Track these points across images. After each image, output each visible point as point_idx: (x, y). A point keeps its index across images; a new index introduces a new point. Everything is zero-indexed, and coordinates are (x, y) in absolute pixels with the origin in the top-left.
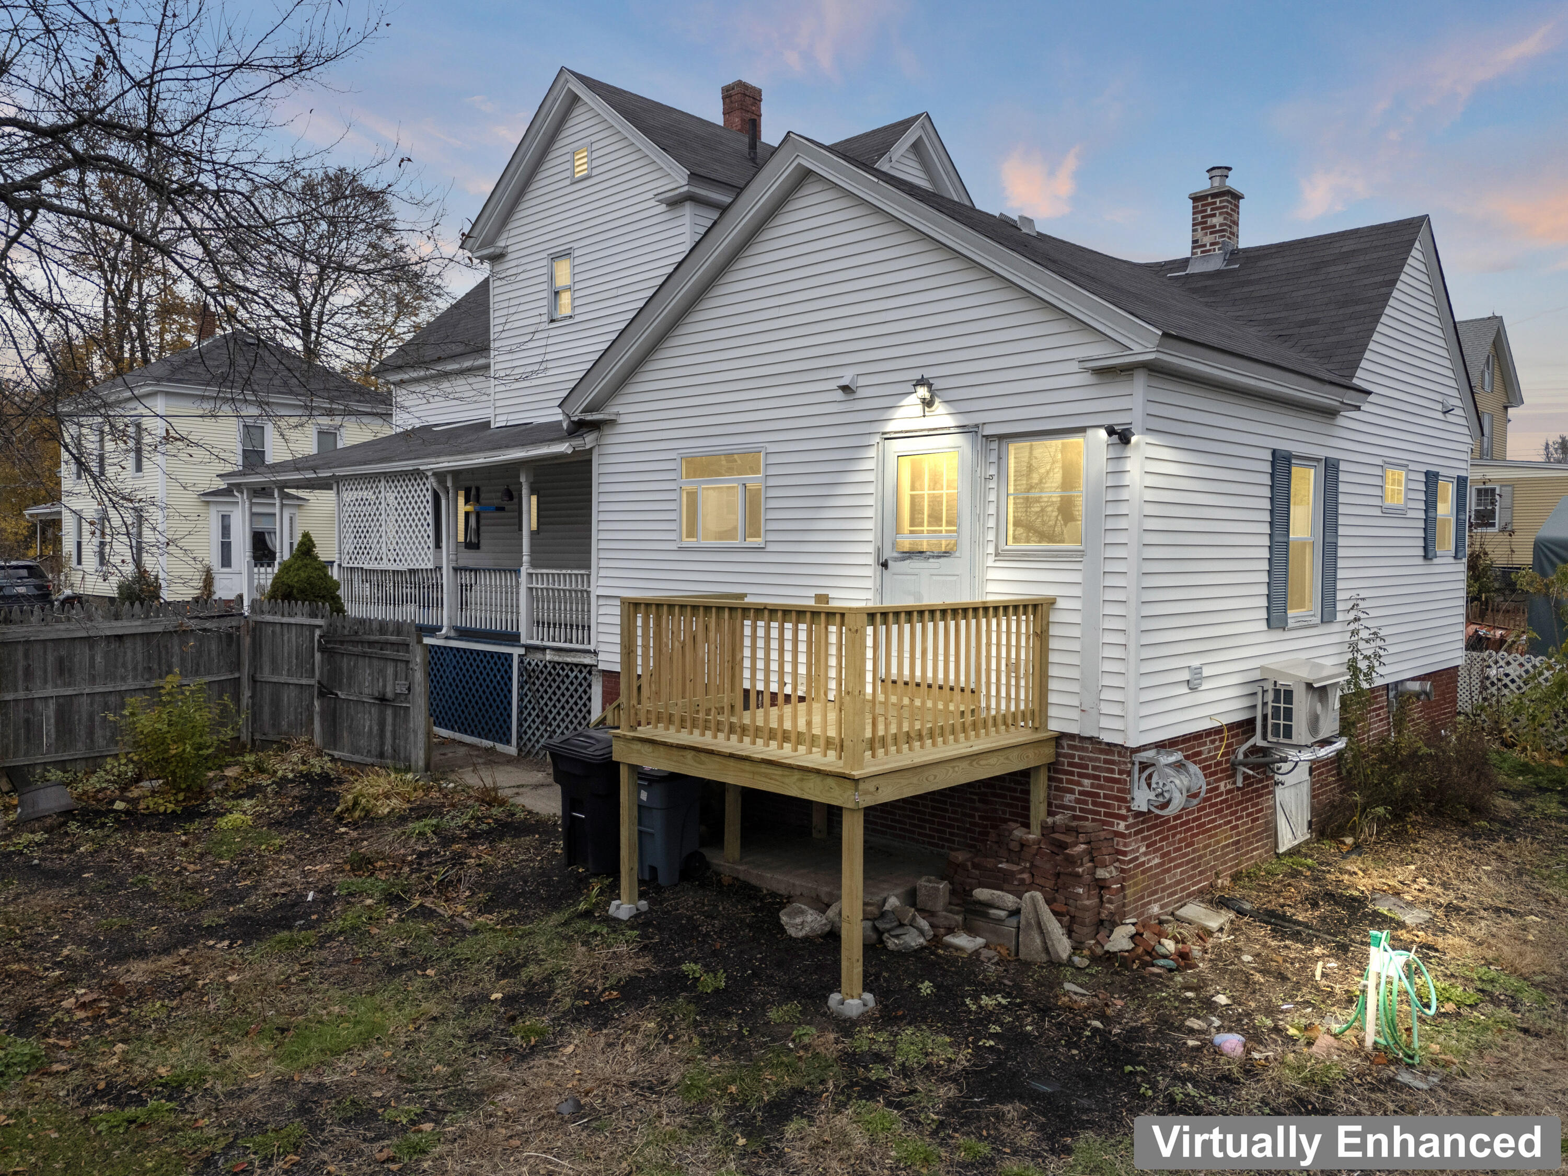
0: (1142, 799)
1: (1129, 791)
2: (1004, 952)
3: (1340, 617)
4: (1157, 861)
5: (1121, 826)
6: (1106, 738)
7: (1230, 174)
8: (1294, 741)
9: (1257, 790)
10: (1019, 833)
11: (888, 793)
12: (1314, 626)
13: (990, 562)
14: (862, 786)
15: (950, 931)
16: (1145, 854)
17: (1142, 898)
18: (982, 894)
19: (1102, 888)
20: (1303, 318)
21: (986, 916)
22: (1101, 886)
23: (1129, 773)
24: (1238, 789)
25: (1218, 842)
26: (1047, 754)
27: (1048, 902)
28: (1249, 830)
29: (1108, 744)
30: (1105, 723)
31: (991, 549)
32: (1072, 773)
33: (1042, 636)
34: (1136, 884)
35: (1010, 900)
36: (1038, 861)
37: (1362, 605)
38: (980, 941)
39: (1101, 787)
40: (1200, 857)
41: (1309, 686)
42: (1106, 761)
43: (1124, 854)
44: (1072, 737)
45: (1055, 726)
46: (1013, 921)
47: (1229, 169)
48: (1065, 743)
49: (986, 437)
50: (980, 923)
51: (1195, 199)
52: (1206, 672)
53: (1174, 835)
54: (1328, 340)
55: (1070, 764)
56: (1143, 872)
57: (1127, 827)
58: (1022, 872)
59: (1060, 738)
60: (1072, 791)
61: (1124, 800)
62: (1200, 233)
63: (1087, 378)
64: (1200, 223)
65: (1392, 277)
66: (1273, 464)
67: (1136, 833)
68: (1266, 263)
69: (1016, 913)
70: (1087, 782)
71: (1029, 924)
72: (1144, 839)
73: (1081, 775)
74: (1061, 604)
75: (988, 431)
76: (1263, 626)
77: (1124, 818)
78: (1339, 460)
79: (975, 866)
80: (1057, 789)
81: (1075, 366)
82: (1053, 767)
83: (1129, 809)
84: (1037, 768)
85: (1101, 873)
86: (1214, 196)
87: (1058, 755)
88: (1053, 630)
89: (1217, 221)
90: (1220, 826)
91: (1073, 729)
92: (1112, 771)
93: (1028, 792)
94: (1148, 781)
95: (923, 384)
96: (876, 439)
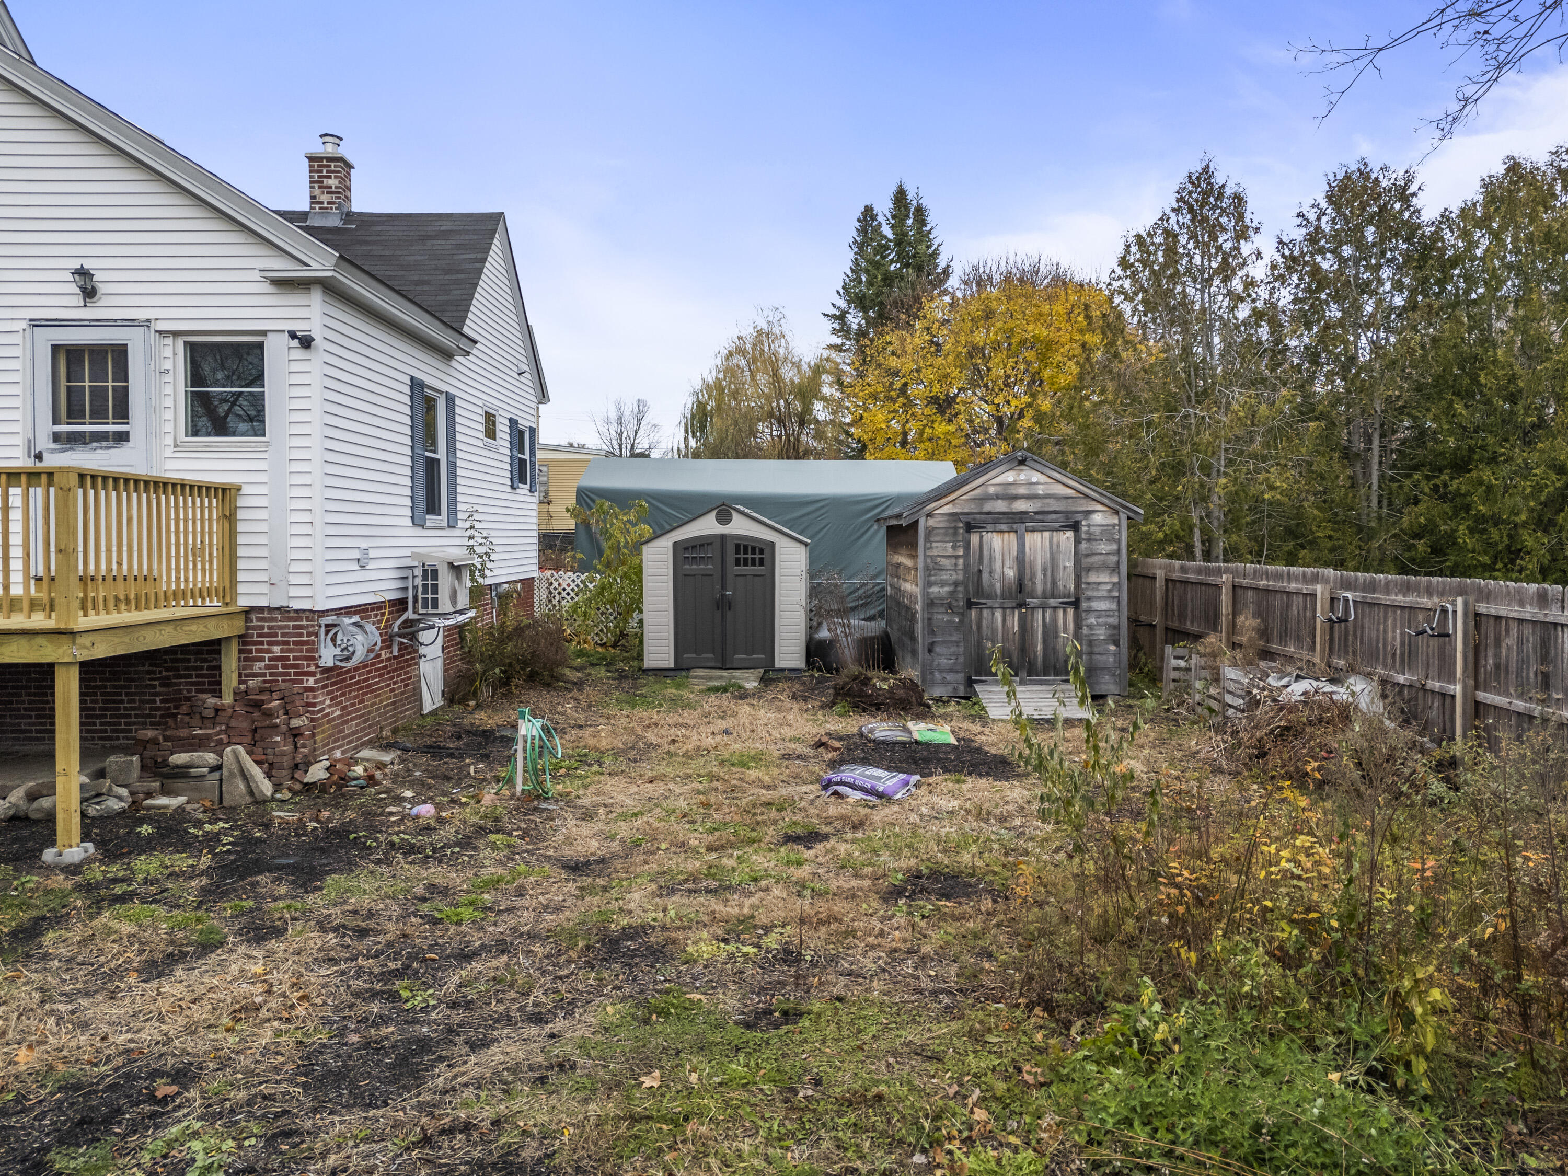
0: (328, 655)
1: (317, 650)
2: (208, 804)
3: (460, 524)
4: (338, 713)
5: (311, 682)
6: (296, 605)
7: (341, 143)
8: (440, 611)
9: (407, 660)
10: (212, 701)
11: (102, 650)
12: (442, 529)
13: (168, 452)
14: (80, 640)
15: (149, 795)
16: (330, 706)
17: (328, 744)
18: (179, 758)
19: (295, 736)
20: (416, 278)
21: (186, 776)
22: (295, 734)
23: (317, 635)
24: (395, 658)
25: (381, 701)
26: (236, 627)
27: (250, 753)
28: (402, 693)
29: (297, 611)
30: (293, 592)
31: (169, 440)
32: (262, 643)
33: (230, 518)
34: (323, 732)
35: (211, 758)
36: (233, 723)
37: (476, 516)
38: (182, 799)
39: (290, 651)
40: (369, 713)
41: (451, 565)
42: (295, 627)
43: (314, 705)
44: (261, 609)
45: (244, 602)
46: (217, 775)
47: (341, 139)
48: (253, 616)
49: (160, 332)
50: (179, 784)
51: (311, 159)
52: (372, 553)
53: (350, 692)
54: (439, 298)
55: (259, 635)
56: (329, 722)
57: (316, 682)
58: (219, 733)
59: (249, 611)
60: (262, 659)
61: (313, 658)
62: (317, 192)
63: (267, 287)
64: (317, 182)
65: (483, 256)
66: (412, 387)
67: (324, 687)
68: (379, 228)
69: (219, 768)
70: (276, 649)
71: (232, 774)
72: (329, 693)
73: (269, 643)
74: (246, 490)
75: (162, 326)
76: (409, 522)
77: (312, 674)
78: (453, 396)
79: (166, 739)
80: (246, 659)
81: (257, 276)
82: (243, 639)
83: (317, 666)
84: (228, 639)
85: (295, 723)
86: (330, 159)
87: (247, 628)
88: (240, 515)
89: (333, 182)
90: (382, 688)
91: (263, 602)
92: (301, 635)
93: (219, 661)
94: (334, 640)
95: (83, 273)
96: (24, 325)
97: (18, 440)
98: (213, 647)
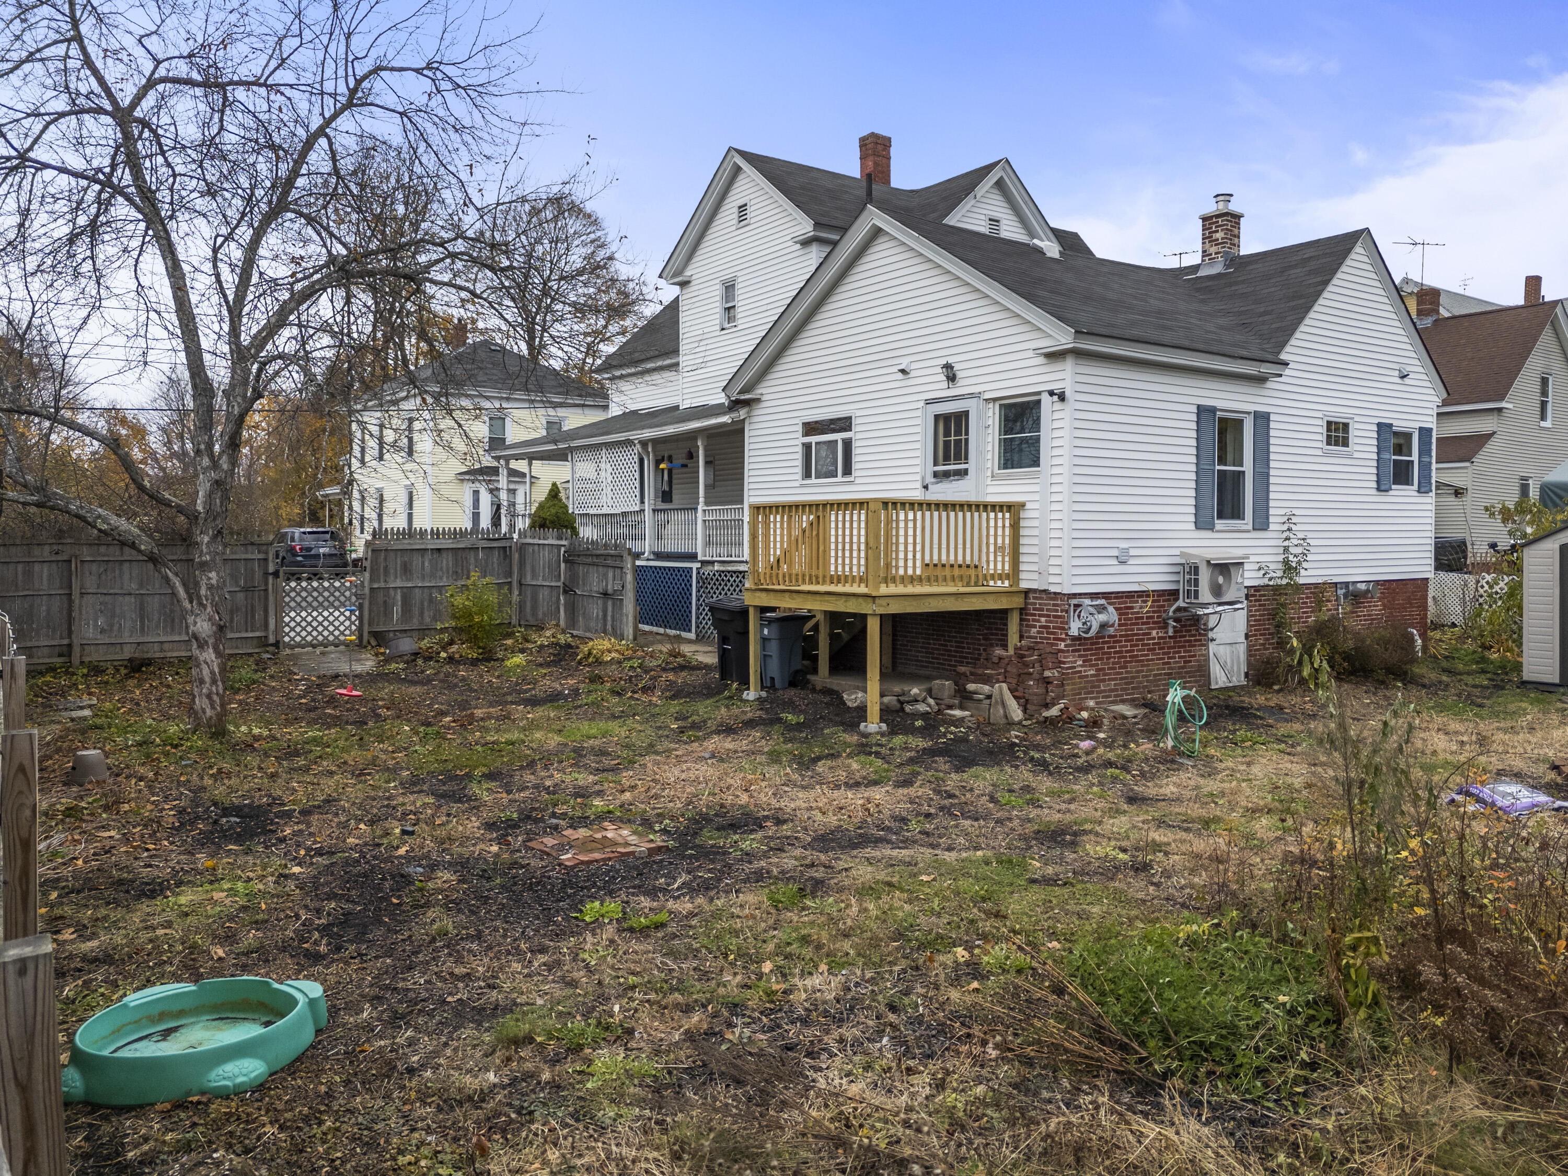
0: (1075, 628)
1: (1067, 623)
2: (981, 719)
3: (1272, 527)
4: (1092, 672)
5: (1062, 646)
6: (1053, 589)
7: (1232, 199)
8: (1201, 600)
9: (1190, 641)
10: (999, 652)
11: (895, 608)
12: (1248, 531)
13: (989, 482)
14: (877, 601)
15: (950, 707)
16: (1081, 666)
17: (1080, 694)
18: (971, 687)
19: (1048, 683)
20: (1262, 310)
21: (971, 699)
22: (1047, 682)
23: (1067, 612)
24: (1170, 637)
25: (1151, 670)
26: (1018, 602)
27: (1012, 691)
28: (1180, 668)
29: (1055, 593)
30: (1052, 579)
31: (989, 474)
32: (1035, 615)
33: (1015, 526)
34: (1074, 684)
35: (986, 688)
36: (1009, 669)
37: (1294, 520)
38: (967, 713)
39: (1051, 622)
40: (1133, 677)
41: (1208, 562)
42: (1054, 605)
43: (1064, 663)
44: (1035, 591)
45: (1024, 585)
46: (988, 701)
47: (1231, 195)
48: (1031, 595)
49: (986, 400)
50: (970, 704)
51: (1205, 219)
52: (1132, 552)
53: (1108, 659)
54: (1274, 326)
55: (1034, 609)
56: (1080, 677)
57: (1066, 646)
58: (999, 674)
59: (1027, 592)
60: (1035, 627)
61: (1063, 629)
62: (1207, 245)
63: (1041, 360)
64: (1207, 238)
65: (1327, 278)
66: (1198, 414)
67: (1073, 651)
68: (1251, 267)
69: (989, 697)
70: (1043, 619)
71: (996, 702)
72: (1080, 656)
73: (1040, 616)
74: (1028, 506)
75: (987, 396)
76: (1192, 526)
77: (1063, 640)
78: (1269, 414)
79: (972, 674)
80: (1027, 626)
81: (1030, 354)
82: (1022, 611)
83: (1067, 635)
84: (1012, 609)
85: (1047, 673)
86: (1218, 216)
87: (1026, 604)
88: (1022, 523)
89: (1219, 235)
90: (1152, 660)
91: (1034, 586)
92: (1057, 611)
93: (1006, 625)
94: (1079, 616)
95: (948, 367)
96: (922, 404)
97: (918, 477)
98: (1003, 614)
